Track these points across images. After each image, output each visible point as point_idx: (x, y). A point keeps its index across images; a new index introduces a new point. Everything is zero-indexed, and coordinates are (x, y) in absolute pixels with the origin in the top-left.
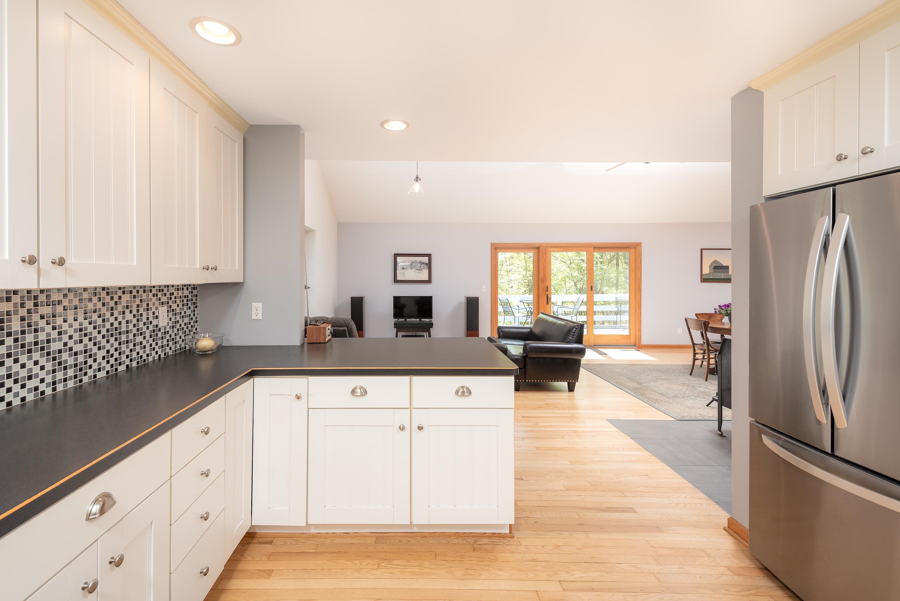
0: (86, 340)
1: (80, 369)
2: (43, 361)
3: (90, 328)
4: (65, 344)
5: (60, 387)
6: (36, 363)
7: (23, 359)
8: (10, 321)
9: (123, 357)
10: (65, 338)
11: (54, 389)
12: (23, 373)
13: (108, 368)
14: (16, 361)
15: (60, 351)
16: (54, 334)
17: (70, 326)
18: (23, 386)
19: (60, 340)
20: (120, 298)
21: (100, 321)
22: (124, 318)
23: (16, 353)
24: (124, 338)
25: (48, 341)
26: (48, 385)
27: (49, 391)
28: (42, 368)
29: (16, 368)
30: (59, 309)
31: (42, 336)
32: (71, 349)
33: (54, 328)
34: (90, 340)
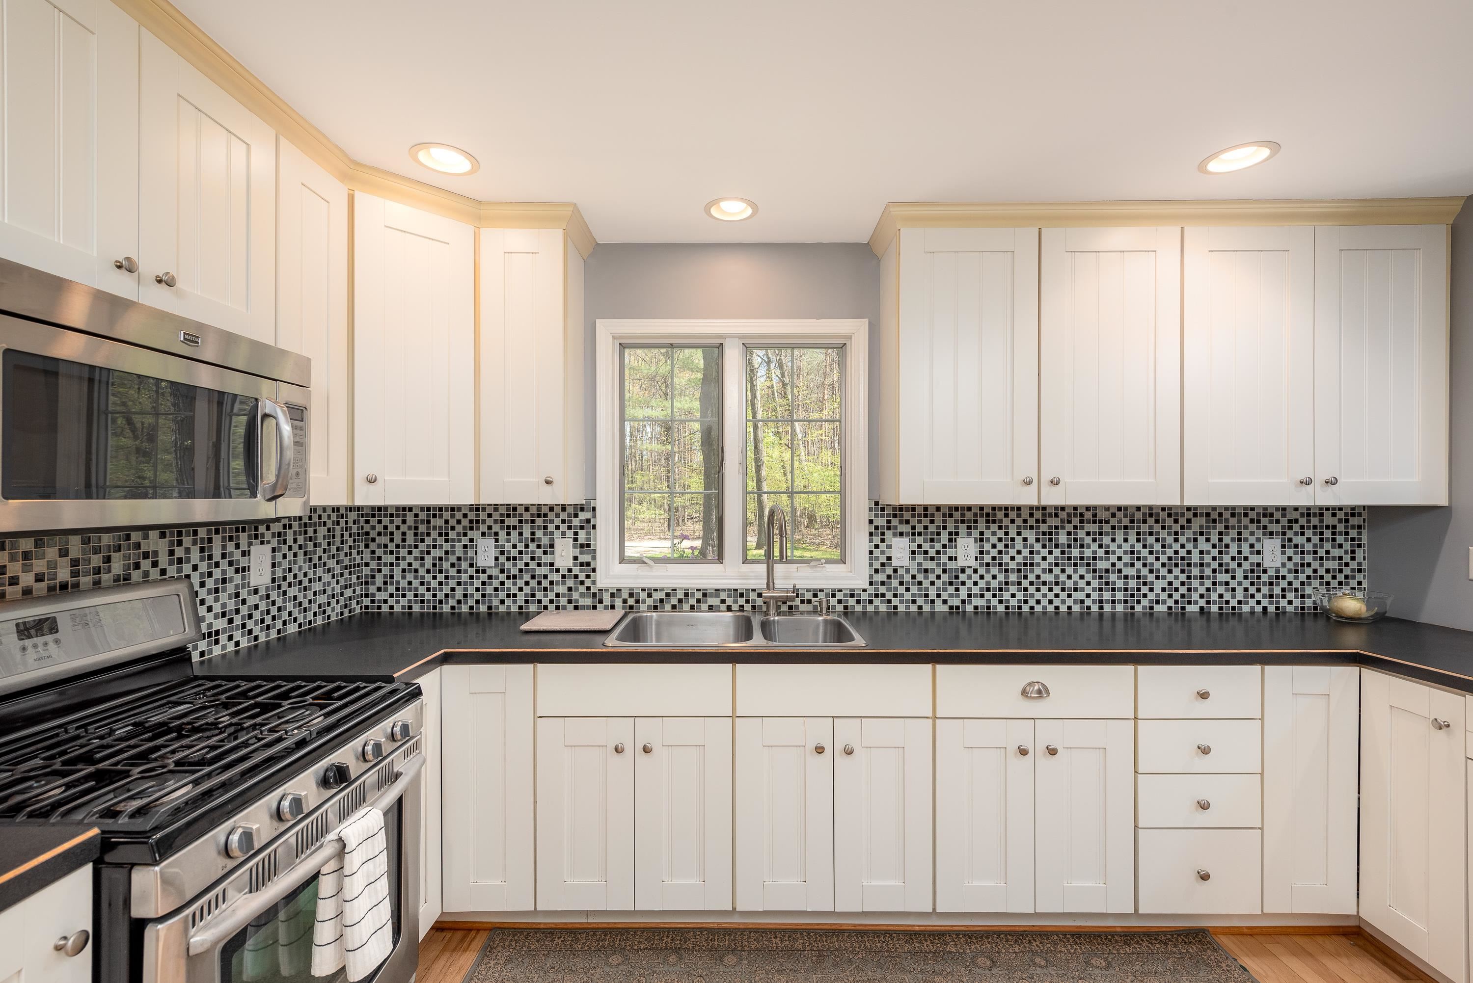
0: (1138, 565)
1: (1133, 596)
2: (1088, 577)
3: (1145, 553)
4: (1113, 565)
5: (1107, 608)
6: (1082, 577)
7: (1069, 570)
8: (1057, 534)
9: (1195, 596)
10: (1113, 558)
11: (1101, 608)
12: (1069, 584)
13: (1170, 602)
14: (1063, 571)
15: (1107, 571)
16: (1101, 553)
17: (1120, 546)
18: (1069, 596)
19: (1108, 559)
20: (1189, 521)
21: (1157, 546)
22: (1195, 547)
23: (1063, 564)
24: (1195, 571)
25: (1095, 559)
26: (1094, 602)
27: (1095, 608)
28: (1088, 583)
29: (1063, 577)
30: (1106, 528)
31: (1088, 553)
32: (1120, 571)
33: (1101, 546)
34: (1145, 565)
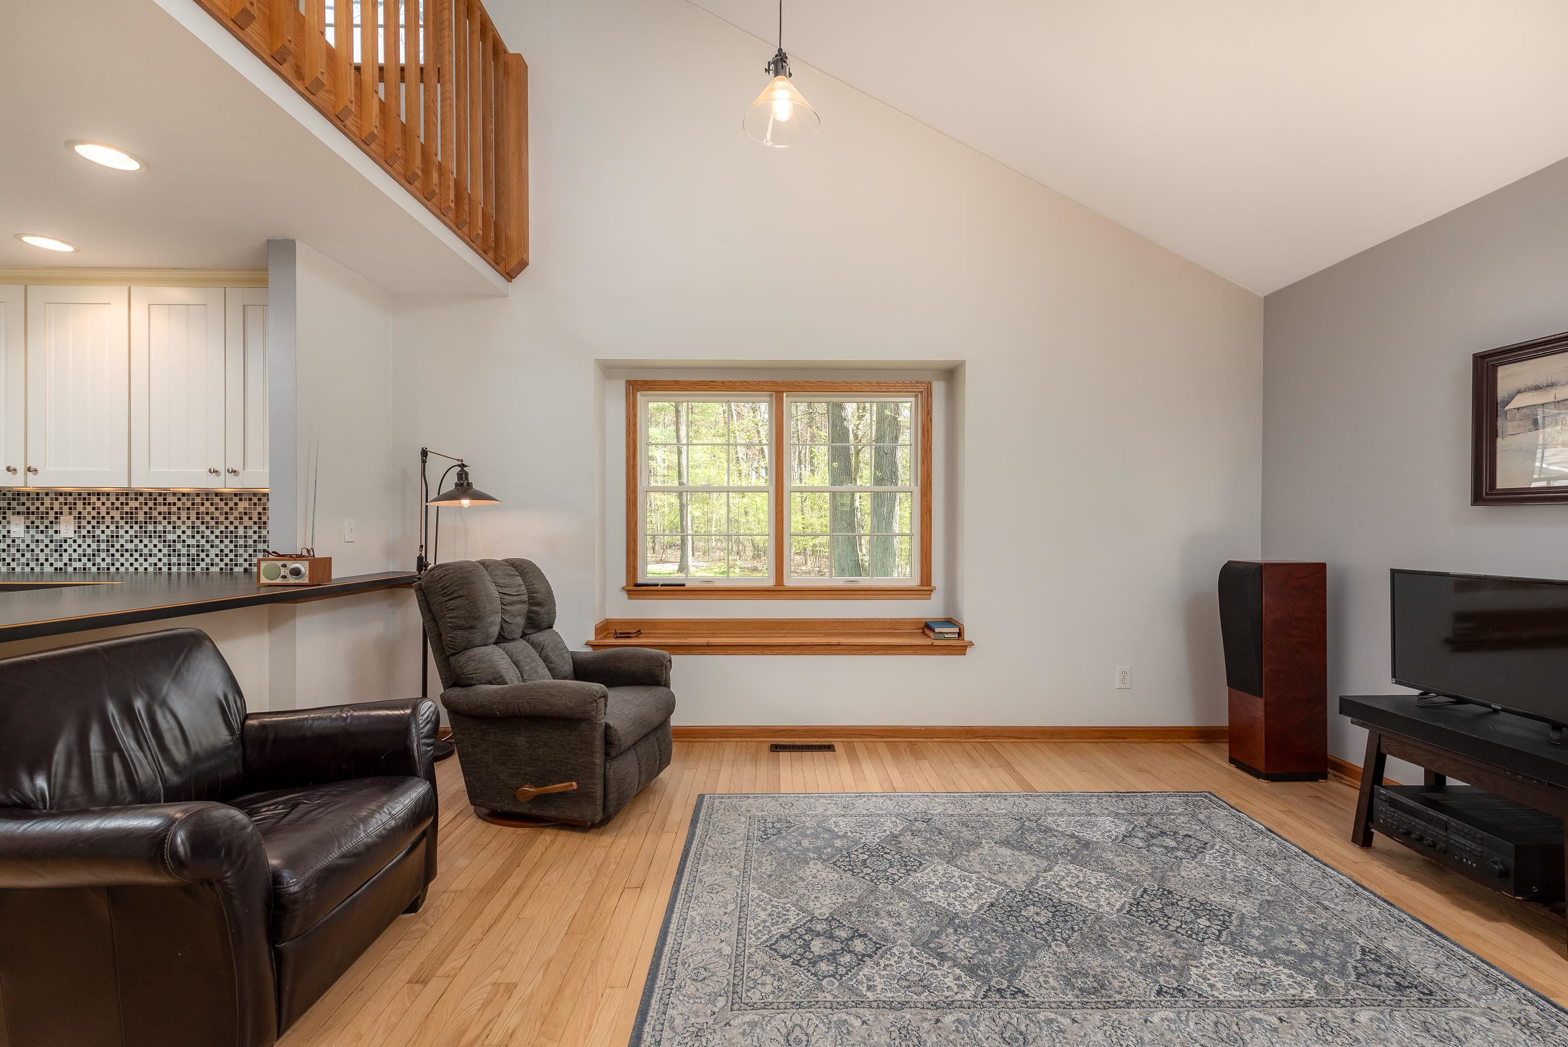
0: (198, 537)
1: (194, 560)
2: (160, 546)
3: (203, 528)
4: (179, 537)
5: (174, 569)
6: (155, 546)
7: (146, 541)
8: (137, 513)
9: (241, 560)
10: (179, 532)
11: (170, 569)
12: (146, 551)
13: (222, 565)
14: (141, 541)
15: (174, 541)
16: (170, 528)
17: (184, 523)
18: (146, 560)
19: (174, 533)
20: (236, 504)
21: (213, 523)
22: (241, 523)
23: (141, 536)
24: (241, 542)
25: (165, 532)
26: (164, 564)
27: (165, 569)
28: (160, 551)
29: (141, 546)
30: (174, 509)
31: (160, 528)
32: (184, 541)
33: (169, 523)
34: (203, 537)
